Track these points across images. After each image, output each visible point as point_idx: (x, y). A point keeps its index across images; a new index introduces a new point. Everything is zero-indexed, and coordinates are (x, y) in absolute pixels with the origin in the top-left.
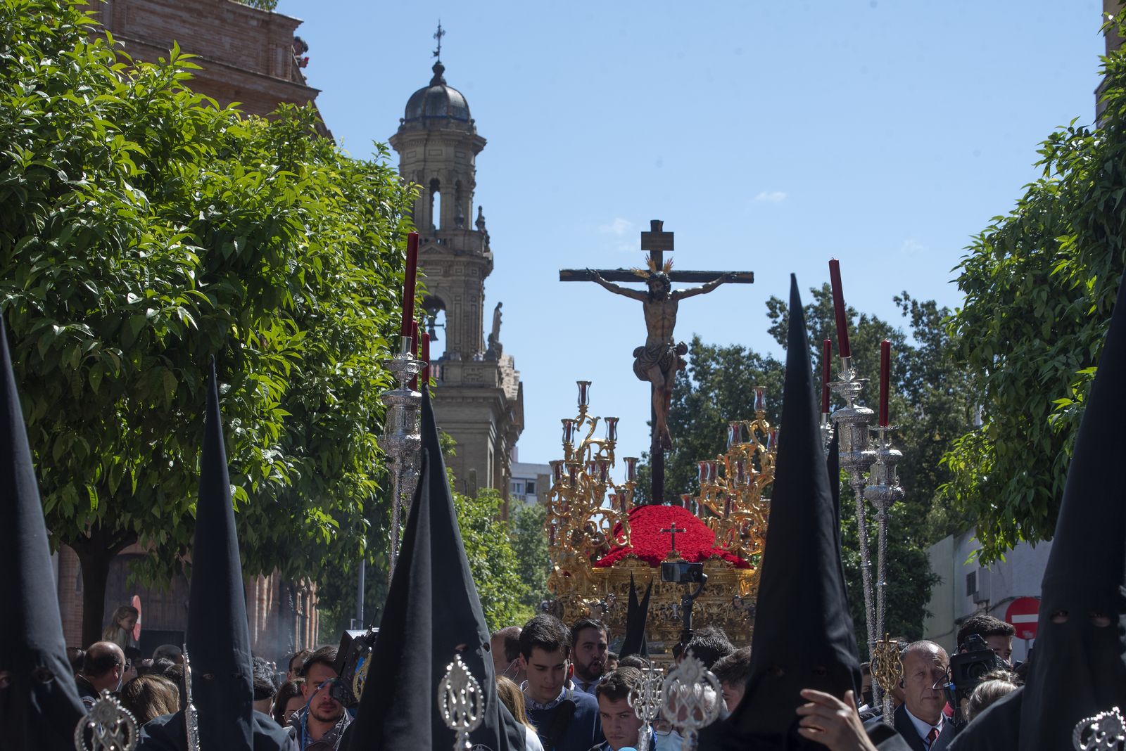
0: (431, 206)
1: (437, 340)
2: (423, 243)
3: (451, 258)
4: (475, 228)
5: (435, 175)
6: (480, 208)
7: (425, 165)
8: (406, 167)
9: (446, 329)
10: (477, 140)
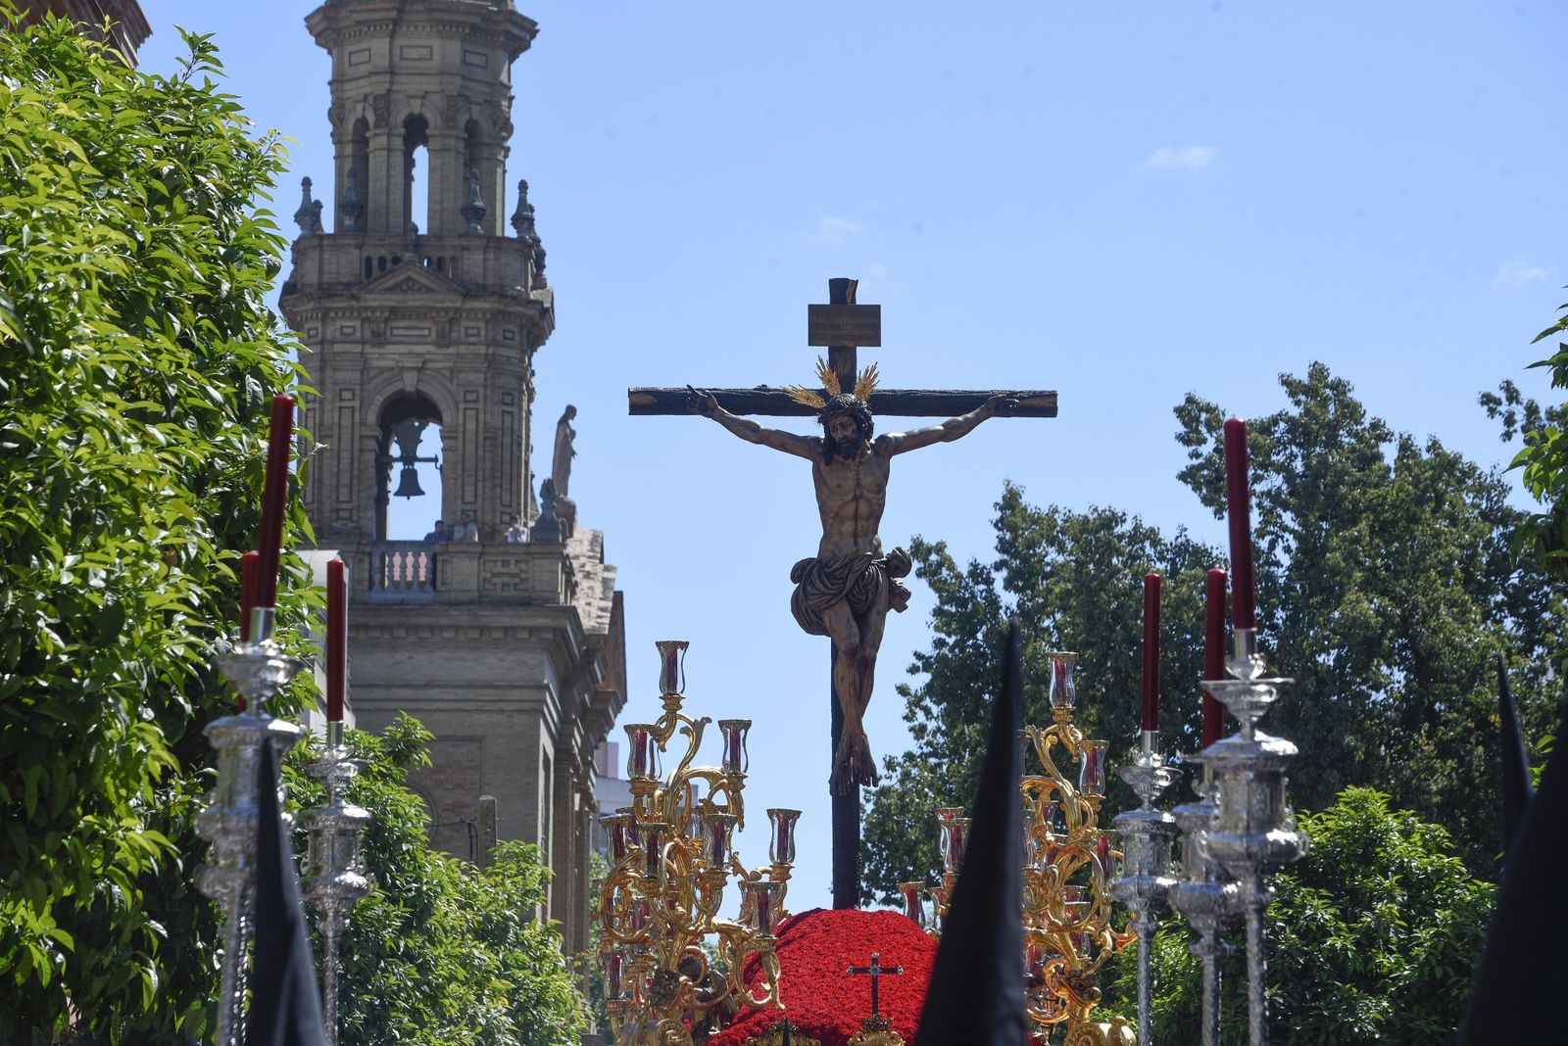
0: (408, 179)
1: (422, 493)
2: (389, 265)
3: (454, 302)
4: (511, 232)
5: (416, 107)
6: (523, 186)
7: (391, 83)
8: (347, 86)
9: (441, 469)
10: (515, 24)
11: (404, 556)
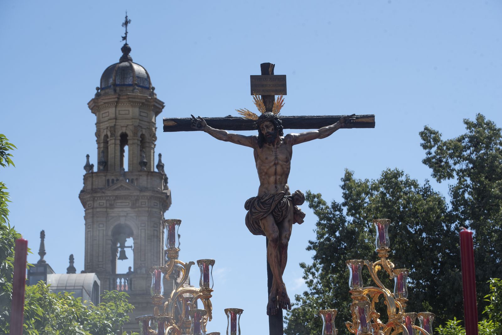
0: (122, 156)
1: (127, 258)
2: (115, 182)
3: (137, 193)
4: (156, 170)
5: (124, 130)
6: (160, 155)
7: (116, 122)
8: (101, 124)
9: (133, 250)
10: (157, 103)
11: (121, 279)
